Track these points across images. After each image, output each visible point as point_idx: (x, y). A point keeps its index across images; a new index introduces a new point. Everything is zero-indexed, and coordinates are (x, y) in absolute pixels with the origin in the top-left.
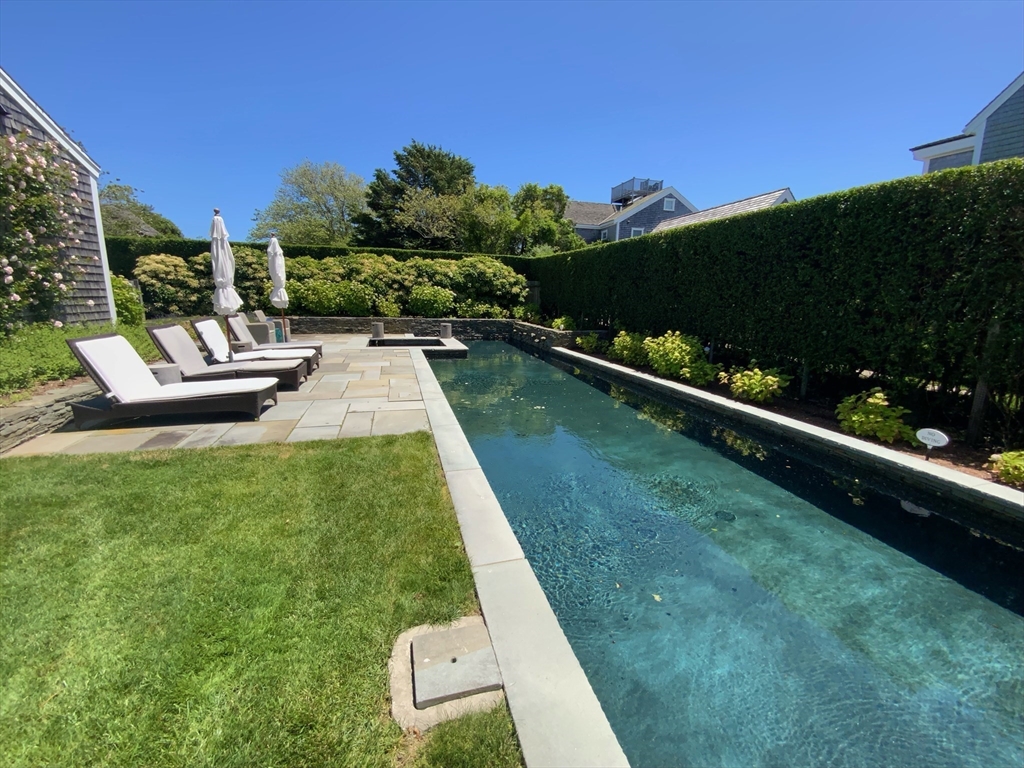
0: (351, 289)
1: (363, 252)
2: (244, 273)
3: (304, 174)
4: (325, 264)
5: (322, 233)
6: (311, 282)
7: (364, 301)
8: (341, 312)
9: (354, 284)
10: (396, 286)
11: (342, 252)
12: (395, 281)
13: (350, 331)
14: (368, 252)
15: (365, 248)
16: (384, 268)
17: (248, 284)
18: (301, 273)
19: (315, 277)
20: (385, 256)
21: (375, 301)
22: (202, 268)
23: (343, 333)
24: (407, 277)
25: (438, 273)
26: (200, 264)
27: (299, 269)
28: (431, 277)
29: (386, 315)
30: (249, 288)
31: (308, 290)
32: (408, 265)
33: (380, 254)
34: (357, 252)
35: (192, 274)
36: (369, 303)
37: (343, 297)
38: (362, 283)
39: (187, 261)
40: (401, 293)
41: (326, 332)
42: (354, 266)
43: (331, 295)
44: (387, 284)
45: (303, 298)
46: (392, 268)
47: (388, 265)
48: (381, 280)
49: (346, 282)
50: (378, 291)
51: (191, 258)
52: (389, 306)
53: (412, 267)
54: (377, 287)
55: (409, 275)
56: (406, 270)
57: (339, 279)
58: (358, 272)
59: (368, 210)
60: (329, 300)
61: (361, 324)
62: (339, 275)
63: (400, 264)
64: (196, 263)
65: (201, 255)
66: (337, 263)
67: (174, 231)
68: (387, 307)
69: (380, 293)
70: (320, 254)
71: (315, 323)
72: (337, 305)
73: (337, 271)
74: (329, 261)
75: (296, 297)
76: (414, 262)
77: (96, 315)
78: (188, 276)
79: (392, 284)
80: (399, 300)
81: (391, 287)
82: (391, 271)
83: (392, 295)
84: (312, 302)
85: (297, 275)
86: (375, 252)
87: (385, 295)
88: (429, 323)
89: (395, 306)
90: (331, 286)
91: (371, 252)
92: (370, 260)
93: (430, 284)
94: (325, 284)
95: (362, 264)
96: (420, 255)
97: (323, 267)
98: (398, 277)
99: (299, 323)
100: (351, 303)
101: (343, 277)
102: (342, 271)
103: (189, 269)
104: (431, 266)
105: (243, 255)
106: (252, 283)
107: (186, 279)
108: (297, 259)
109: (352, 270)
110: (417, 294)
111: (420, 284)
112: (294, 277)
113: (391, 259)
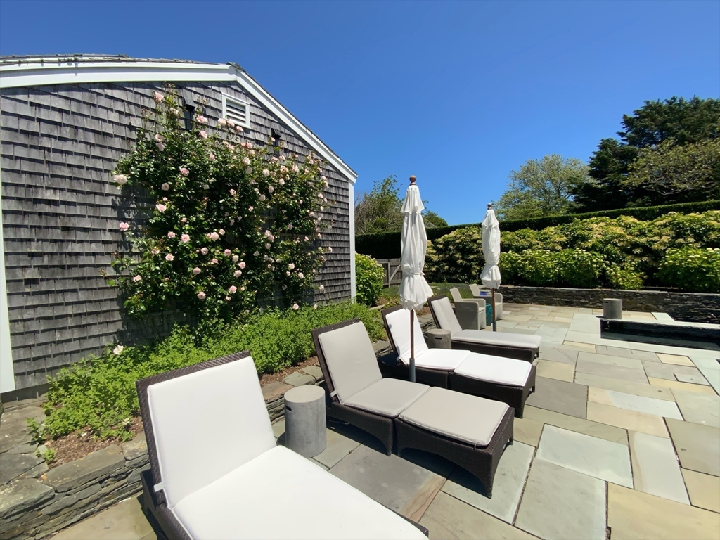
0: (574, 258)
1: (590, 216)
2: (470, 248)
3: (528, 170)
4: (545, 234)
5: (539, 211)
6: (529, 253)
7: (590, 269)
8: (559, 281)
9: (577, 252)
10: (638, 251)
11: (564, 220)
12: (636, 245)
13: (570, 304)
14: (595, 216)
15: (592, 213)
16: (619, 231)
17: (472, 257)
18: (519, 244)
19: (534, 247)
20: (623, 217)
21: (604, 270)
22: (441, 246)
23: (561, 305)
24: (656, 238)
25: (713, 230)
26: (441, 244)
27: (518, 241)
28: (698, 237)
29: (620, 287)
30: (472, 260)
31: (525, 260)
32: (658, 223)
33: (613, 216)
34: (582, 218)
35: (434, 251)
36: (597, 273)
37: (564, 266)
38: (588, 250)
39: (433, 242)
40: (645, 259)
41: (540, 304)
42: (580, 232)
43: (550, 265)
44: (624, 249)
45: (520, 268)
46: (632, 230)
47: (627, 227)
48: (615, 245)
49: (568, 250)
50: (610, 257)
51: (436, 240)
52: (628, 275)
53: (665, 226)
54: (608, 253)
55: (660, 235)
56: (656, 230)
57: (560, 248)
58: (584, 239)
59: (590, 180)
60: (548, 270)
61: (585, 297)
62: (560, 243)
63: (645, 224)
64: (438, 243)
65: (442, 237)
66: (559, 231)
67: (444, 225)
68: (623, 276)
69: (614, 260)
70: (539, 225)
71: (530, 293)
72: (555, 275)
73: (558, 240)
74: (550, 230)
75: (513, 267)
76: (670, 219)
77: (339, 294)
78: (432, 253)
79: (631, 249)
80: (640, 267)
81: (629, 252)
82: (630, 234)
83: (630, 263)
84: (528, 272)
85: (516, 247)
86: (607, 215)
87: (620, 262)
88: (698, 299)
89: (635, 275)
90: (551, 255)
91: (600, 215)
92: (601, 224)
93: (698, 245)
94: (544, 253)
95: (590, 230)
96: (678, 210)
97: (542, 237)
98: (643, 240)
99: (513, 292)
100: (573, 272)
101: (564, 245)
102: (564, 239)
103: (434, 248)
104: (699, 221)
105: (471, 233)
106: (475, 256)
107: (431, 255)
108: (517, 232)
109: (576, 238)
110: (675, 260)
111: (680, 246)
112: (512, 249)
113: (630, 220)
